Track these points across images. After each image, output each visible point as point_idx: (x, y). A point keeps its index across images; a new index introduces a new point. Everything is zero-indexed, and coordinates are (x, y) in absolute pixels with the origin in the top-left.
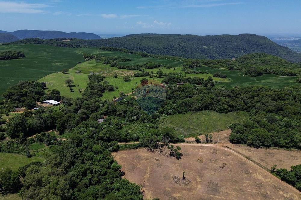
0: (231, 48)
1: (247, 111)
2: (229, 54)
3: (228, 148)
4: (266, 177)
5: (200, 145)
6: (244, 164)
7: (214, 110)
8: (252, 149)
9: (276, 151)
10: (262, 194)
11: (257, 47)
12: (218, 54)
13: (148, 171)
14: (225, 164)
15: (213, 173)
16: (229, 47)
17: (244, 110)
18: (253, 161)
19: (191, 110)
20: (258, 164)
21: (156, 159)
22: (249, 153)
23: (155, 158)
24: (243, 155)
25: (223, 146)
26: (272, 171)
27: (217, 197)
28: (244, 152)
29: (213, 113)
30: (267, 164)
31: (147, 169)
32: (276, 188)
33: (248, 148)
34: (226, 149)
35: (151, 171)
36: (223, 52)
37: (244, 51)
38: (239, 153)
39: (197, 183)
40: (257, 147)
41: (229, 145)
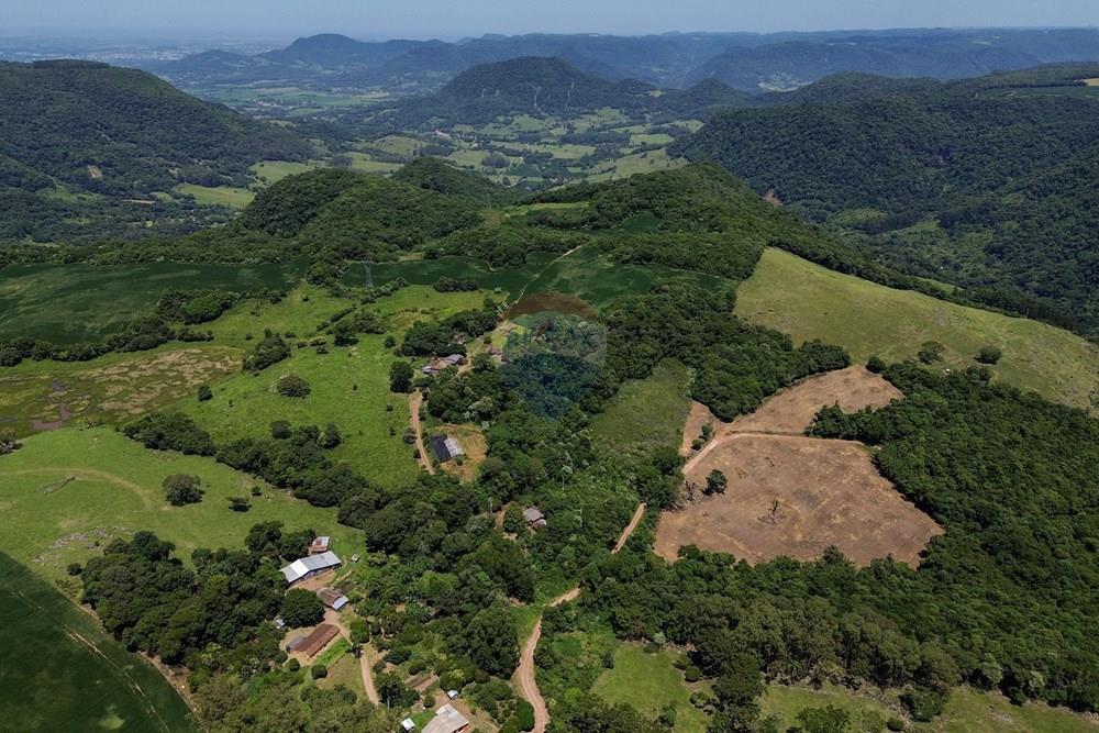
0: (55, 127)
1: (672, 356)
2: (66, 154)
3: (734, 432)
4: (811, 445)
5: (705, 451)
6: (777, 444)
7: (630, 377)
8: (753, 416)
9: (770, 403)
10: (838, 468)
11: (146, 113)
12: (18, 158)
13: (729, 539)
14: (767, 458)
15: (778, 480)
16: (38, 122)
17: (665, 355)
18: (776, 433)
19: (605, 398)
20: (785, 434)
21: (705, 515)
22: (759, 424)
23: (700, 514)
24: (760, 432)
25: (727, 434)
26: (807, 434)
27: (823, 503)
28: (753, 427)
29: (635, 383)
30: (790, 427)
31: (722, 538)
32: (834, 451)
33: (746, 418)
34: (736, 436)
35: (731, 536)
36: (30, 148)
37: (110, 136)
38: (751, 432)
39: (785, 506)
40: (752, 411)
41: (729, 427)
